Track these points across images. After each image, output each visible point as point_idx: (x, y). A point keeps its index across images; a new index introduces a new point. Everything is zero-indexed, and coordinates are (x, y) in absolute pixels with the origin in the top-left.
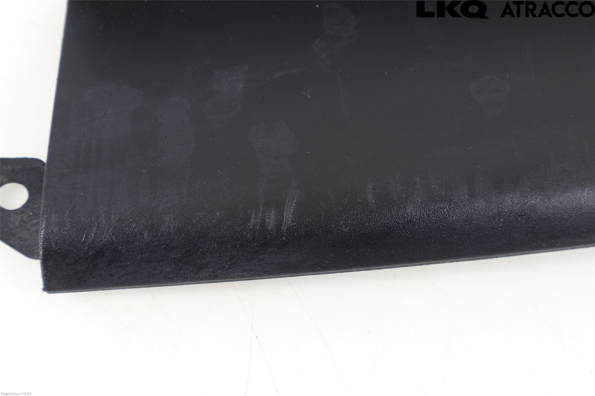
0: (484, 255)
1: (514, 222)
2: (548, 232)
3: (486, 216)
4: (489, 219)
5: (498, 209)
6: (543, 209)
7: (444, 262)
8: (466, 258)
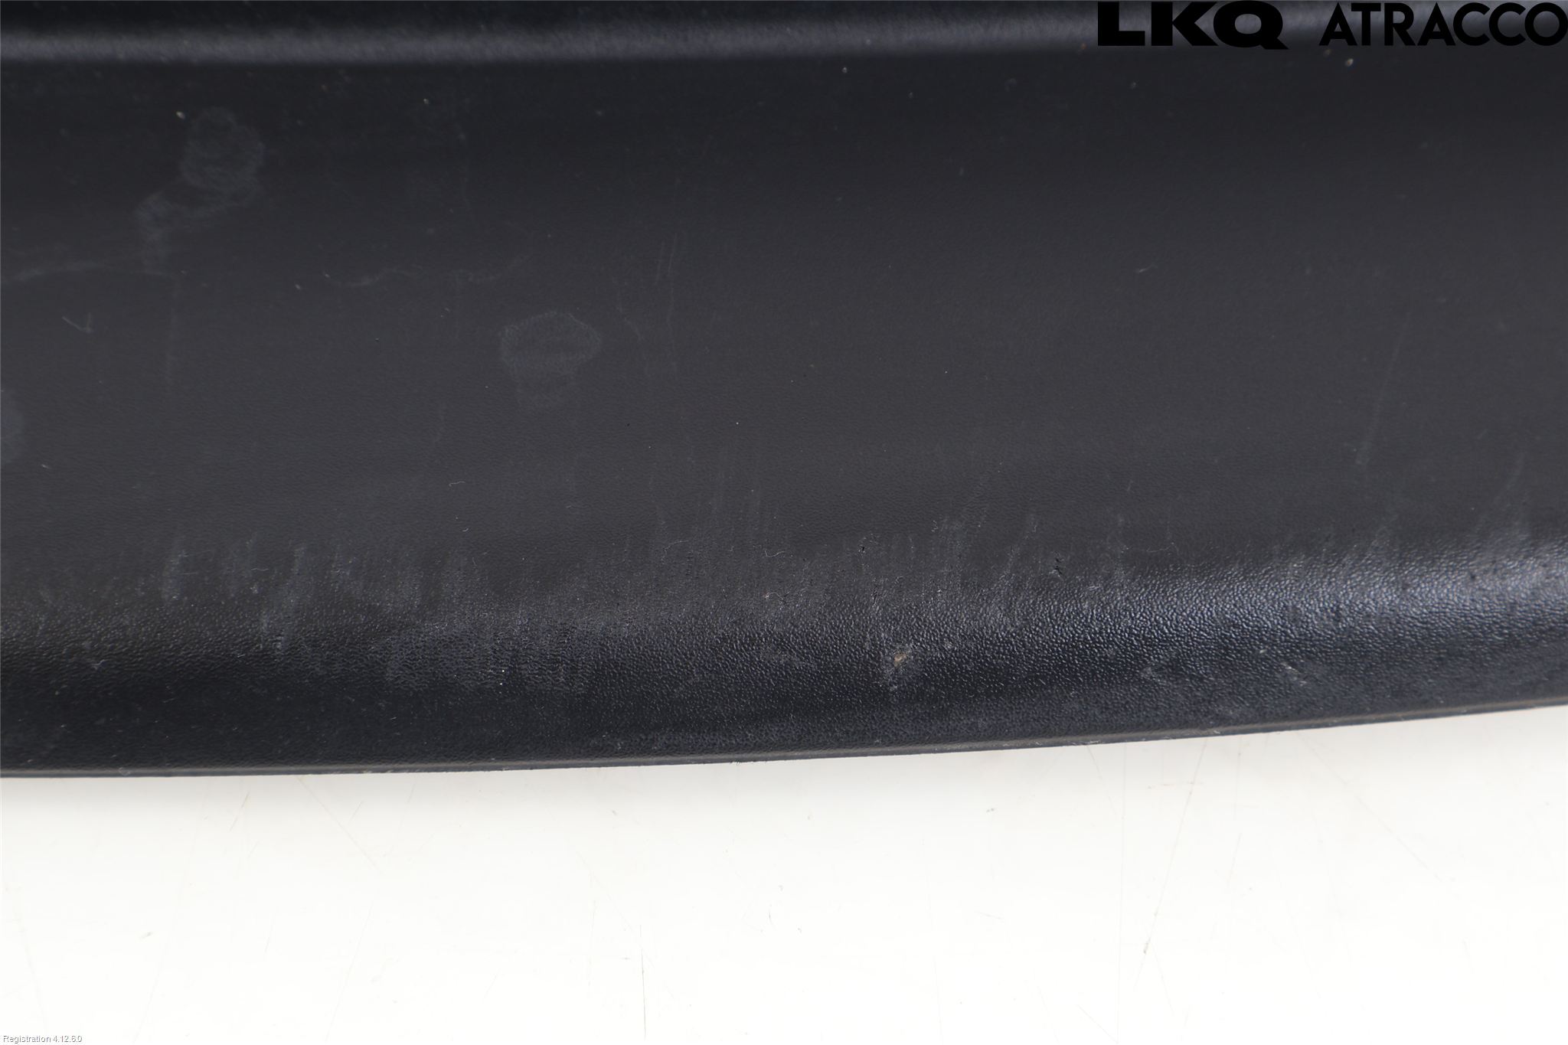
0: (461, 759)
1: (535, 678)
2: (626, 710)
3: (462, 658)
4: (470, 664)
5: (495, 640)
6: (613, 651)
7: (360, 771)
8: (413, 762)
